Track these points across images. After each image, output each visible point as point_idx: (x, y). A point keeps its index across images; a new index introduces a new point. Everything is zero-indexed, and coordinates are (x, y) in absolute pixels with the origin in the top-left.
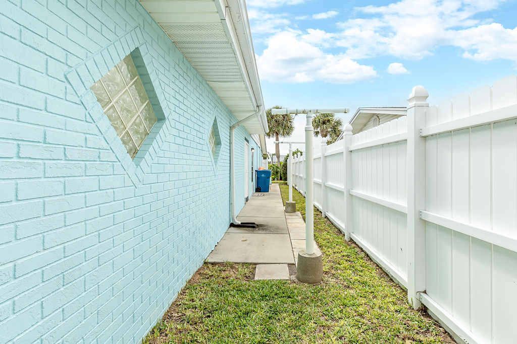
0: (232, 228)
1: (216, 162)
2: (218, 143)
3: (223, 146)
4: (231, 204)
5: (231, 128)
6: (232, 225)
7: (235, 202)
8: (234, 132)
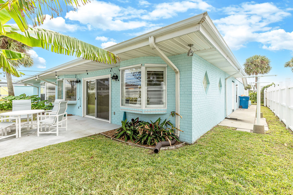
0: (226, 119)
1: (220, 92)
2: (220, 86)
3: (222, 87)
4: (225, 110)
5: (226, 79)
6: (226, 118)
7: (227, 109)
8: (227, 81)
